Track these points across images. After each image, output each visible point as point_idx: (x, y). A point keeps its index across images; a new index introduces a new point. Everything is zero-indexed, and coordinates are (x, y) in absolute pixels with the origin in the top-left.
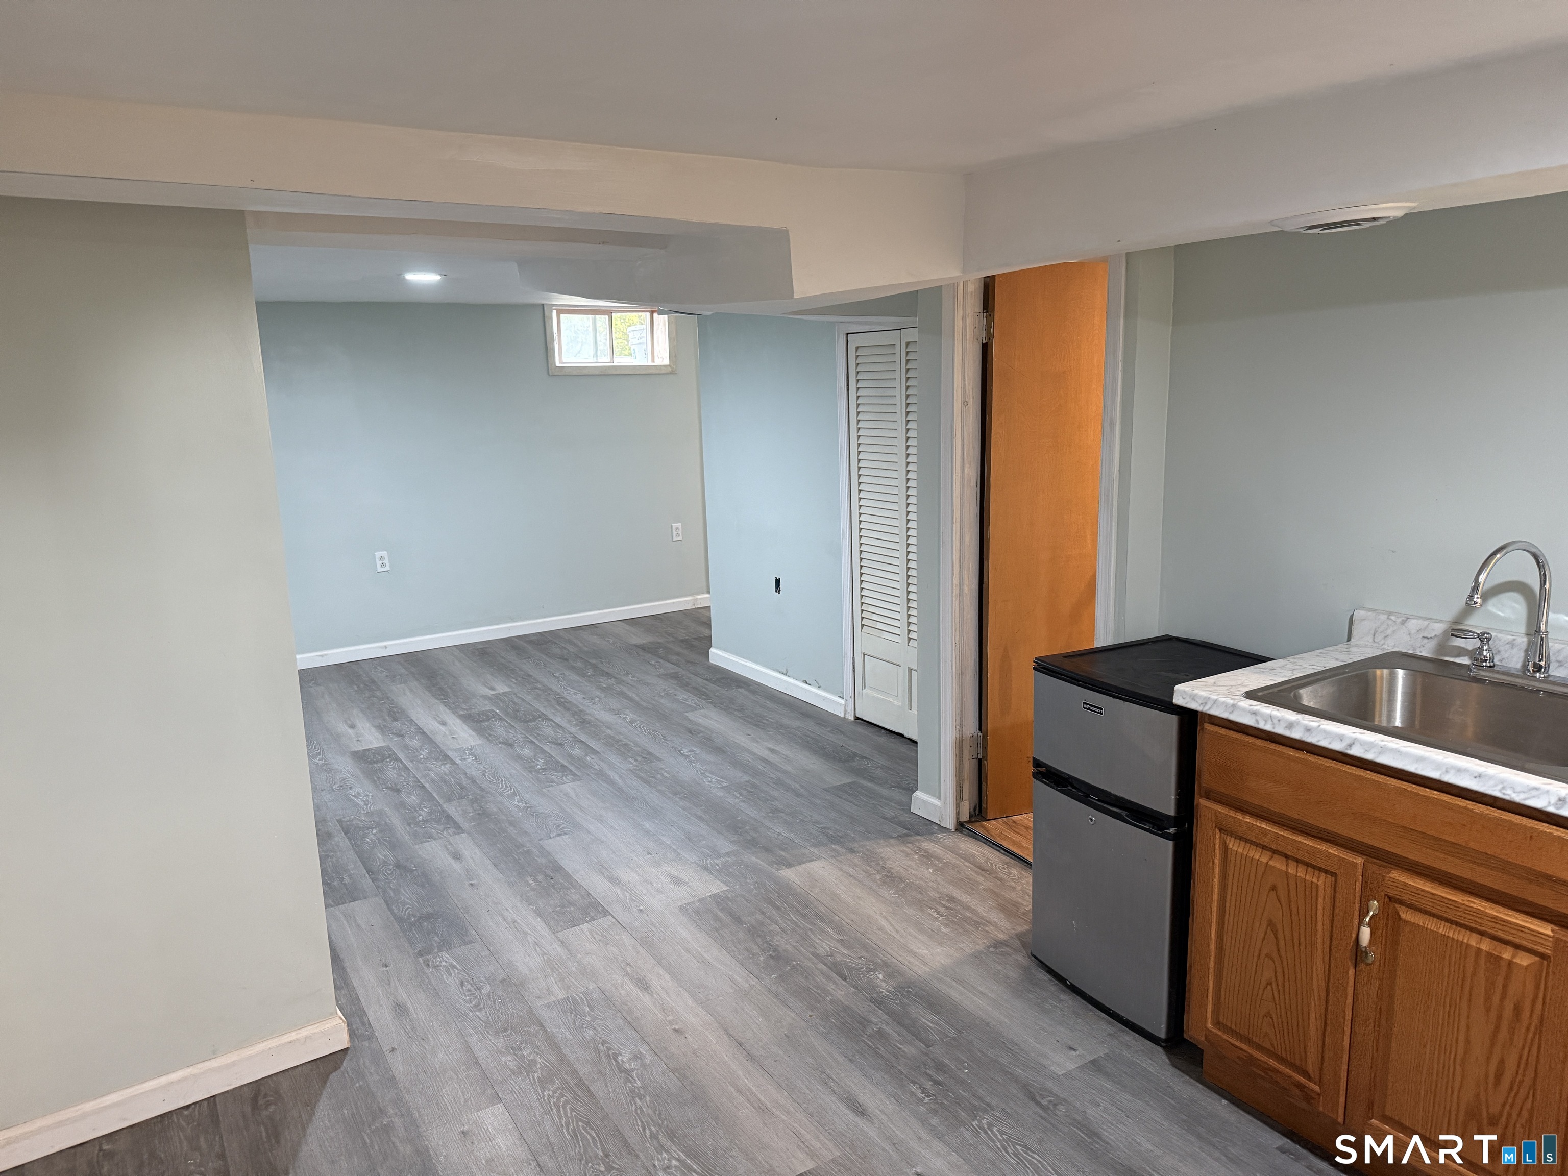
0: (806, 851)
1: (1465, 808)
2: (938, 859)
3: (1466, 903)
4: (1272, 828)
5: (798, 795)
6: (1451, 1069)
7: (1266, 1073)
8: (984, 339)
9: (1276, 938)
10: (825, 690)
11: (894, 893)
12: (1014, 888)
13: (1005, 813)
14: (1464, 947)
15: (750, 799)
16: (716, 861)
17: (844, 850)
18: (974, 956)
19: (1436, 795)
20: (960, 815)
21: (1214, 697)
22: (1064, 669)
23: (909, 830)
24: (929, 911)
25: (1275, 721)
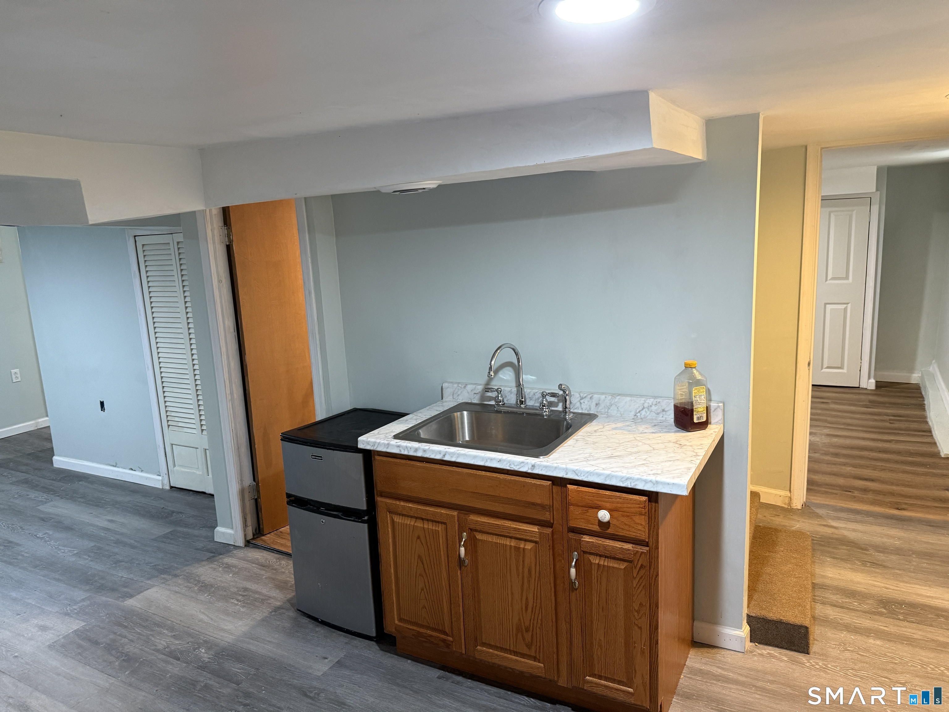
0: (143, 584)
1: (497, 477)
2: (235, 567)
3: (503, 524)
4: (414, 505)
5: (133, 547)
6: (508, 609)
7: (427, 639)
8: (227, 242)
9: (423, 564)
10: (147, 472)
11: (207, 596)
12: (284, 573)
13: (275, 528)
14: (505, 546)
15: (96, 558)
16: (74, 607)
17: (171, 577)
18: (263, 620)
19: (484, 473)
20: (247, 536)
21: (378, 441)
22: (298, 438)
23: (214, 553)
24: (232, 601)
25: (409, 449)
